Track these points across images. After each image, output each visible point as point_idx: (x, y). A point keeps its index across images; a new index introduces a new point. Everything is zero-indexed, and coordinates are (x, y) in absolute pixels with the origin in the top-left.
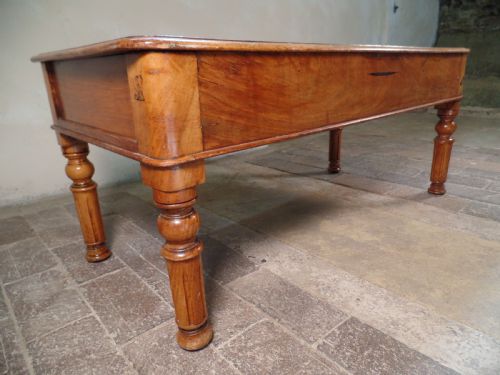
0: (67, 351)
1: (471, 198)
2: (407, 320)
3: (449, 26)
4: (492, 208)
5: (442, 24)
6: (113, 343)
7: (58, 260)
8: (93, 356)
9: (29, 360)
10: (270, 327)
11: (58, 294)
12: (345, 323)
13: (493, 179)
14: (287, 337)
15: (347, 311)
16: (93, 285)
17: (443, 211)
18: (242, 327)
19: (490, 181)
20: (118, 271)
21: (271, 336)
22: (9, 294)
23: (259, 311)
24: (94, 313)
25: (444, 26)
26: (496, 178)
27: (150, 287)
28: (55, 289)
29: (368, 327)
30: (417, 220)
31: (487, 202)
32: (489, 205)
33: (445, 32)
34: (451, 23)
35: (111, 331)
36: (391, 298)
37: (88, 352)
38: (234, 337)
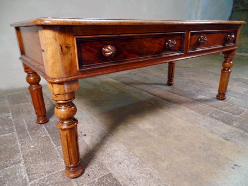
1: (217, 108)
2: (139, 178)
3: (239, 7)
4: (225, 114)
5: (235, 6)
12: (104, 177)
13: (235, 97)
15: (110, 169)
17: (198, 114)
19: (232, 98)
20: (10, 134)
25: (236, 7)
26: (237, 96)
27: (19, 144)
29: (115, 179)
30: (181, 118)
31: (224, 110)
32: (225, 112)
33: (236, 10)
34: (240, 6)
36: (138, 164)
38: (42, 178)
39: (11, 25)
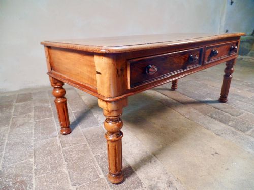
0: (18, 141)
1: (219, 110)
6: (33, 141)
7: (33, 111)
8: (24, 144)
9: (6, 141)
10: (85, 146)
11: (26, 123)
13: (240, 101)
14: (88, 151)
16: (39, 121)
17: (200, 113)
18: (75, 144)
20: (50, 118)
21: (83, 149)
22: (12, 120)
23: (86, 140)
24: (33, 131)
28: (26, 121)
32: (225, 113)
35: (34, 137)
37: (23, 142)
38: (70, 147)
39: (42, 43)
